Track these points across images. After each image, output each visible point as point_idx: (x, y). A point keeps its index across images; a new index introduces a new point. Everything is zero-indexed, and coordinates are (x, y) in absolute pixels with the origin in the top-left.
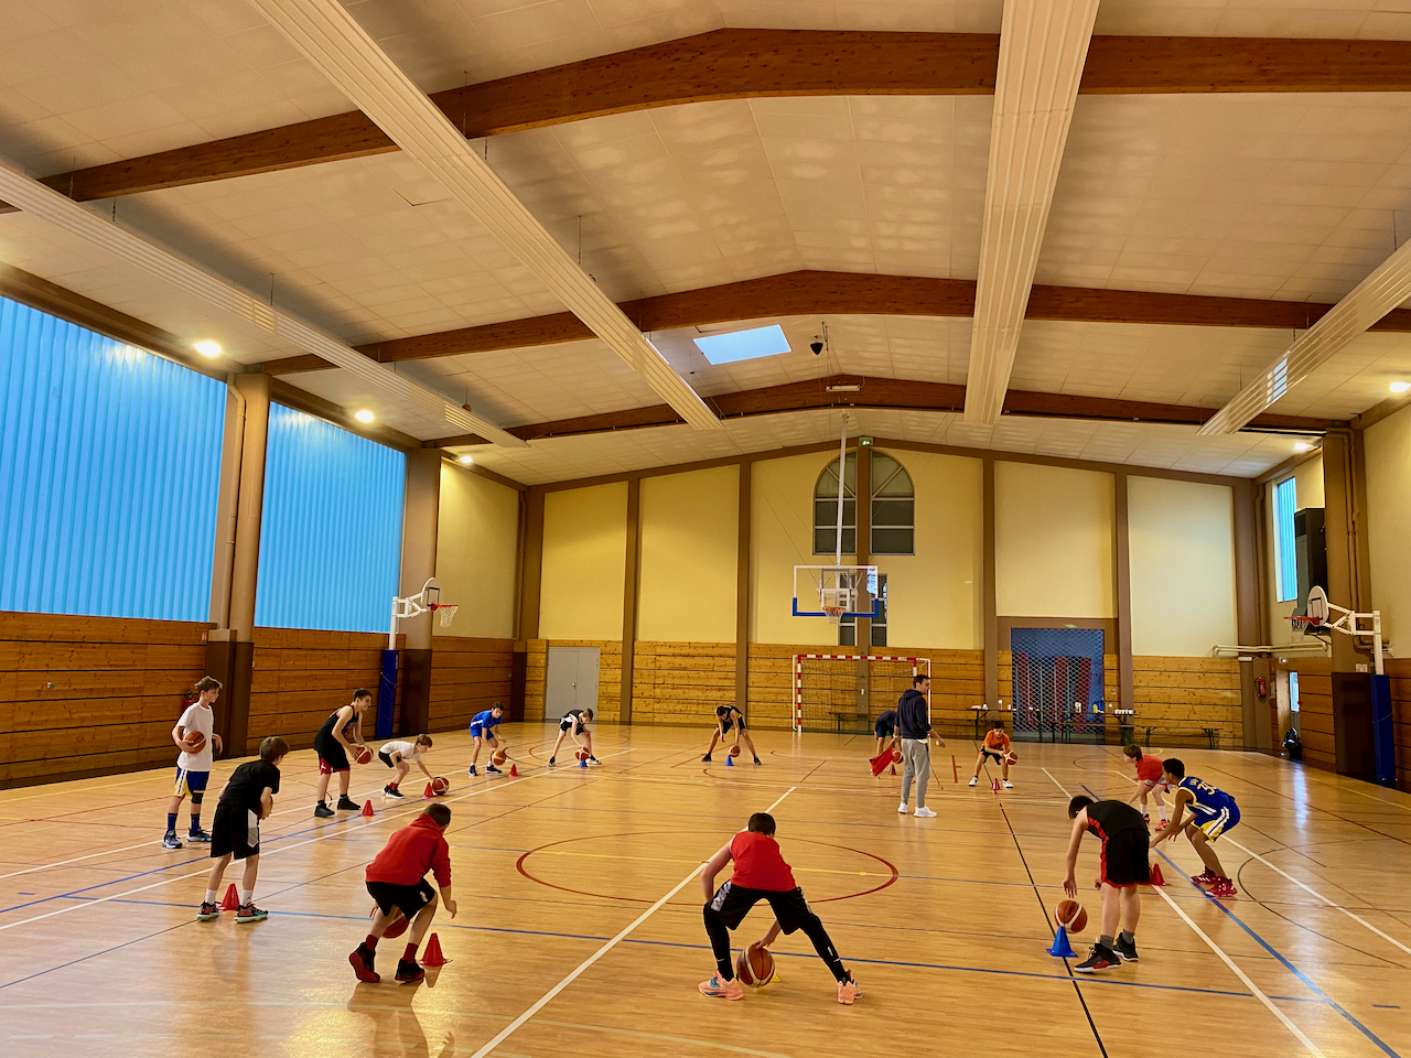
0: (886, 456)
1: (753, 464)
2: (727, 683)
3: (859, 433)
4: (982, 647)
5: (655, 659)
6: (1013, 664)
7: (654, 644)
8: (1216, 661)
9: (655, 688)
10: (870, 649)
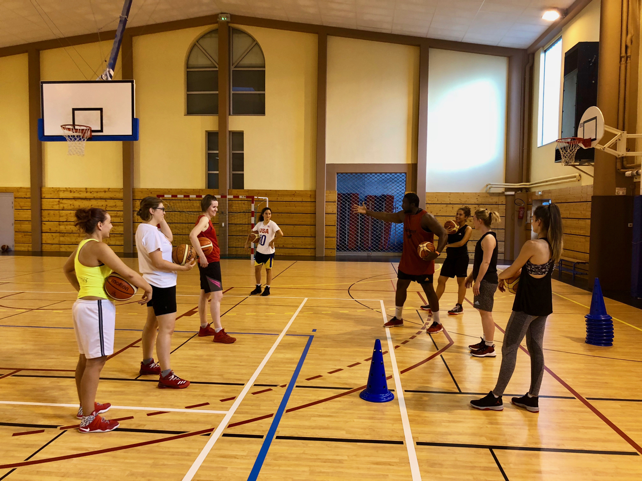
0: (242, 32)
1: (134, 39)
2: (120, 220)
3: (219, 11)
4: (314, 188)
5: (59, 202)
6: (338, 201)
7: (58, 190)
8: (488, 195)
9: (60, 225)
10: (230, 191)
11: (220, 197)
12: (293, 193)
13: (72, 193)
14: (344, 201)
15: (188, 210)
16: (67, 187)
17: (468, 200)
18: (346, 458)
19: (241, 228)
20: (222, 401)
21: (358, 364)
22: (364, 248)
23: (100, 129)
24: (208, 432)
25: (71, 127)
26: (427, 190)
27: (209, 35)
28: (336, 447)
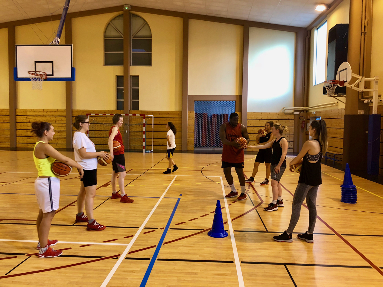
0: (138, 16)
1: (73, 19)
2: (63, 129)
3: (123, 4)
5: (27, 118)
6: (195, 118)
7: (26, 110)
8: (284, 114)
9: (27, 132)
10: (130, 111)
11: (124, 115)
12: (169, 113)
13: (35, 112)
14: (199, 118)
15: (105, 123)
16: (32, 109)
17: (272, 117)
18: (199, 271)
19: (137, 134)
20: (125, 238)
21: (207, 215)
22: (211, 145)
23: (51, 74)
24: (116, 257)
25: (34, 73)
26: (248, 111)
27: (118, 18)
28: (193, 265)
